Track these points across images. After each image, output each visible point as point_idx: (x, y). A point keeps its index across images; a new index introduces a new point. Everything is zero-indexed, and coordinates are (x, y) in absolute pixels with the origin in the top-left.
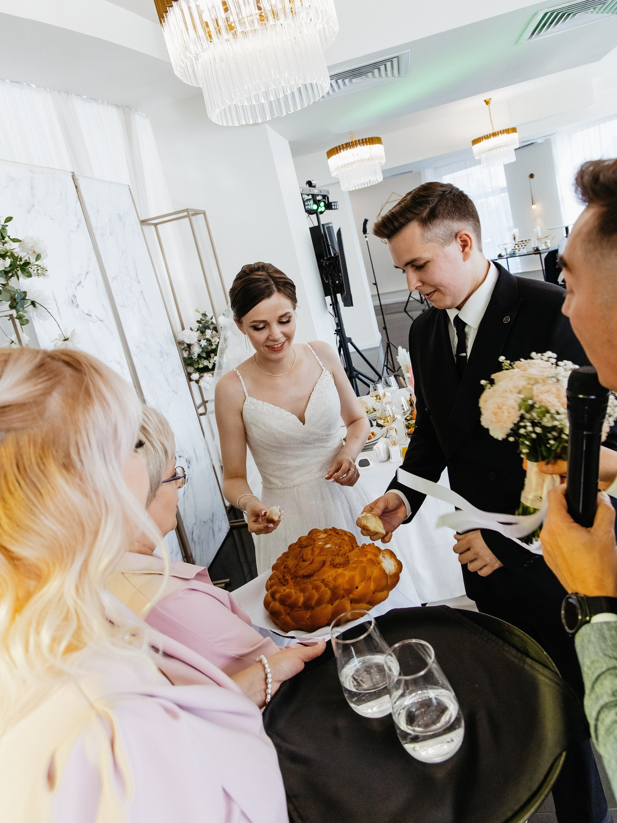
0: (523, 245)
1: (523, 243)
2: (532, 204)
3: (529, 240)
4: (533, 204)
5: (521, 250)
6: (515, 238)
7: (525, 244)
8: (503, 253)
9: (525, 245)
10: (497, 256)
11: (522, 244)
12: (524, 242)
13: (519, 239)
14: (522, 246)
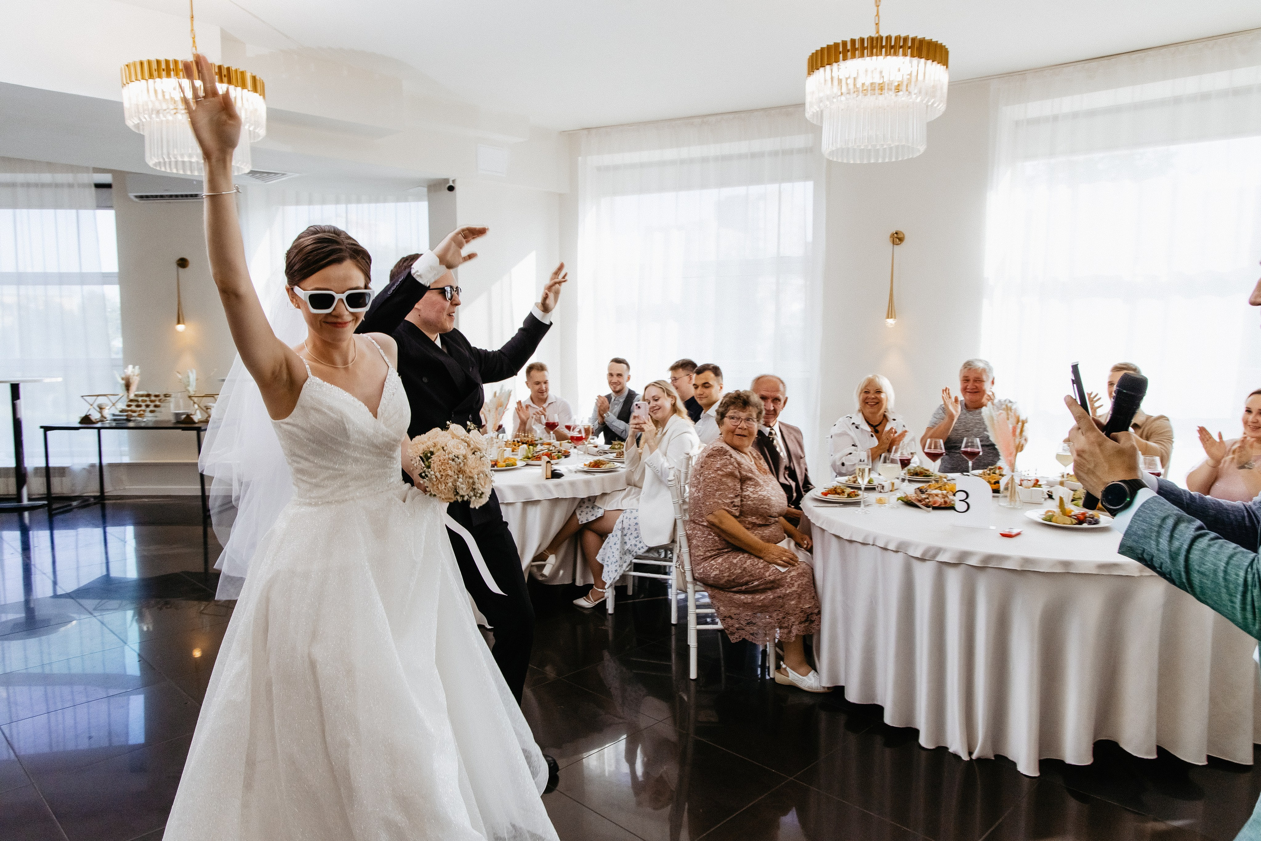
0: (152, 404)
1: (152, 401)
2: (176, 320)
3: (165, 396)
4: (179, 322)
5: (148, 414)
6: (128, 386)
7: (157, 403)
8: (95, 416)
9: (156, 406)
10: (79, 420)
11: (148, 403)
12: (153, 398)
13: (138, 389)
14: (147, 406)
